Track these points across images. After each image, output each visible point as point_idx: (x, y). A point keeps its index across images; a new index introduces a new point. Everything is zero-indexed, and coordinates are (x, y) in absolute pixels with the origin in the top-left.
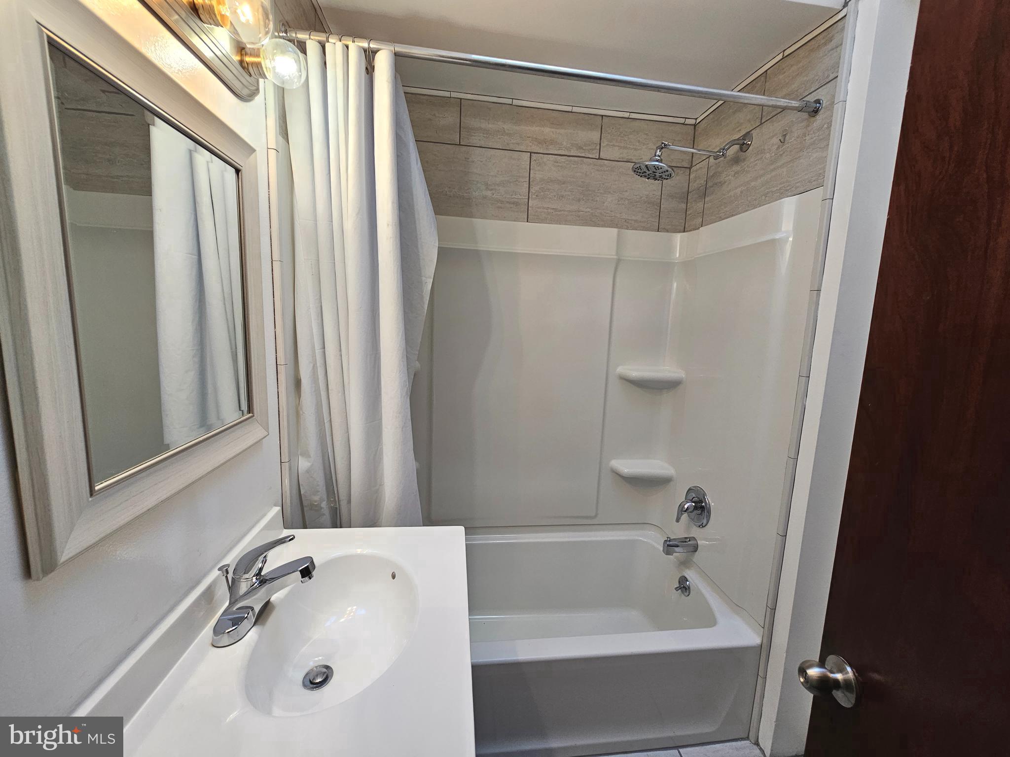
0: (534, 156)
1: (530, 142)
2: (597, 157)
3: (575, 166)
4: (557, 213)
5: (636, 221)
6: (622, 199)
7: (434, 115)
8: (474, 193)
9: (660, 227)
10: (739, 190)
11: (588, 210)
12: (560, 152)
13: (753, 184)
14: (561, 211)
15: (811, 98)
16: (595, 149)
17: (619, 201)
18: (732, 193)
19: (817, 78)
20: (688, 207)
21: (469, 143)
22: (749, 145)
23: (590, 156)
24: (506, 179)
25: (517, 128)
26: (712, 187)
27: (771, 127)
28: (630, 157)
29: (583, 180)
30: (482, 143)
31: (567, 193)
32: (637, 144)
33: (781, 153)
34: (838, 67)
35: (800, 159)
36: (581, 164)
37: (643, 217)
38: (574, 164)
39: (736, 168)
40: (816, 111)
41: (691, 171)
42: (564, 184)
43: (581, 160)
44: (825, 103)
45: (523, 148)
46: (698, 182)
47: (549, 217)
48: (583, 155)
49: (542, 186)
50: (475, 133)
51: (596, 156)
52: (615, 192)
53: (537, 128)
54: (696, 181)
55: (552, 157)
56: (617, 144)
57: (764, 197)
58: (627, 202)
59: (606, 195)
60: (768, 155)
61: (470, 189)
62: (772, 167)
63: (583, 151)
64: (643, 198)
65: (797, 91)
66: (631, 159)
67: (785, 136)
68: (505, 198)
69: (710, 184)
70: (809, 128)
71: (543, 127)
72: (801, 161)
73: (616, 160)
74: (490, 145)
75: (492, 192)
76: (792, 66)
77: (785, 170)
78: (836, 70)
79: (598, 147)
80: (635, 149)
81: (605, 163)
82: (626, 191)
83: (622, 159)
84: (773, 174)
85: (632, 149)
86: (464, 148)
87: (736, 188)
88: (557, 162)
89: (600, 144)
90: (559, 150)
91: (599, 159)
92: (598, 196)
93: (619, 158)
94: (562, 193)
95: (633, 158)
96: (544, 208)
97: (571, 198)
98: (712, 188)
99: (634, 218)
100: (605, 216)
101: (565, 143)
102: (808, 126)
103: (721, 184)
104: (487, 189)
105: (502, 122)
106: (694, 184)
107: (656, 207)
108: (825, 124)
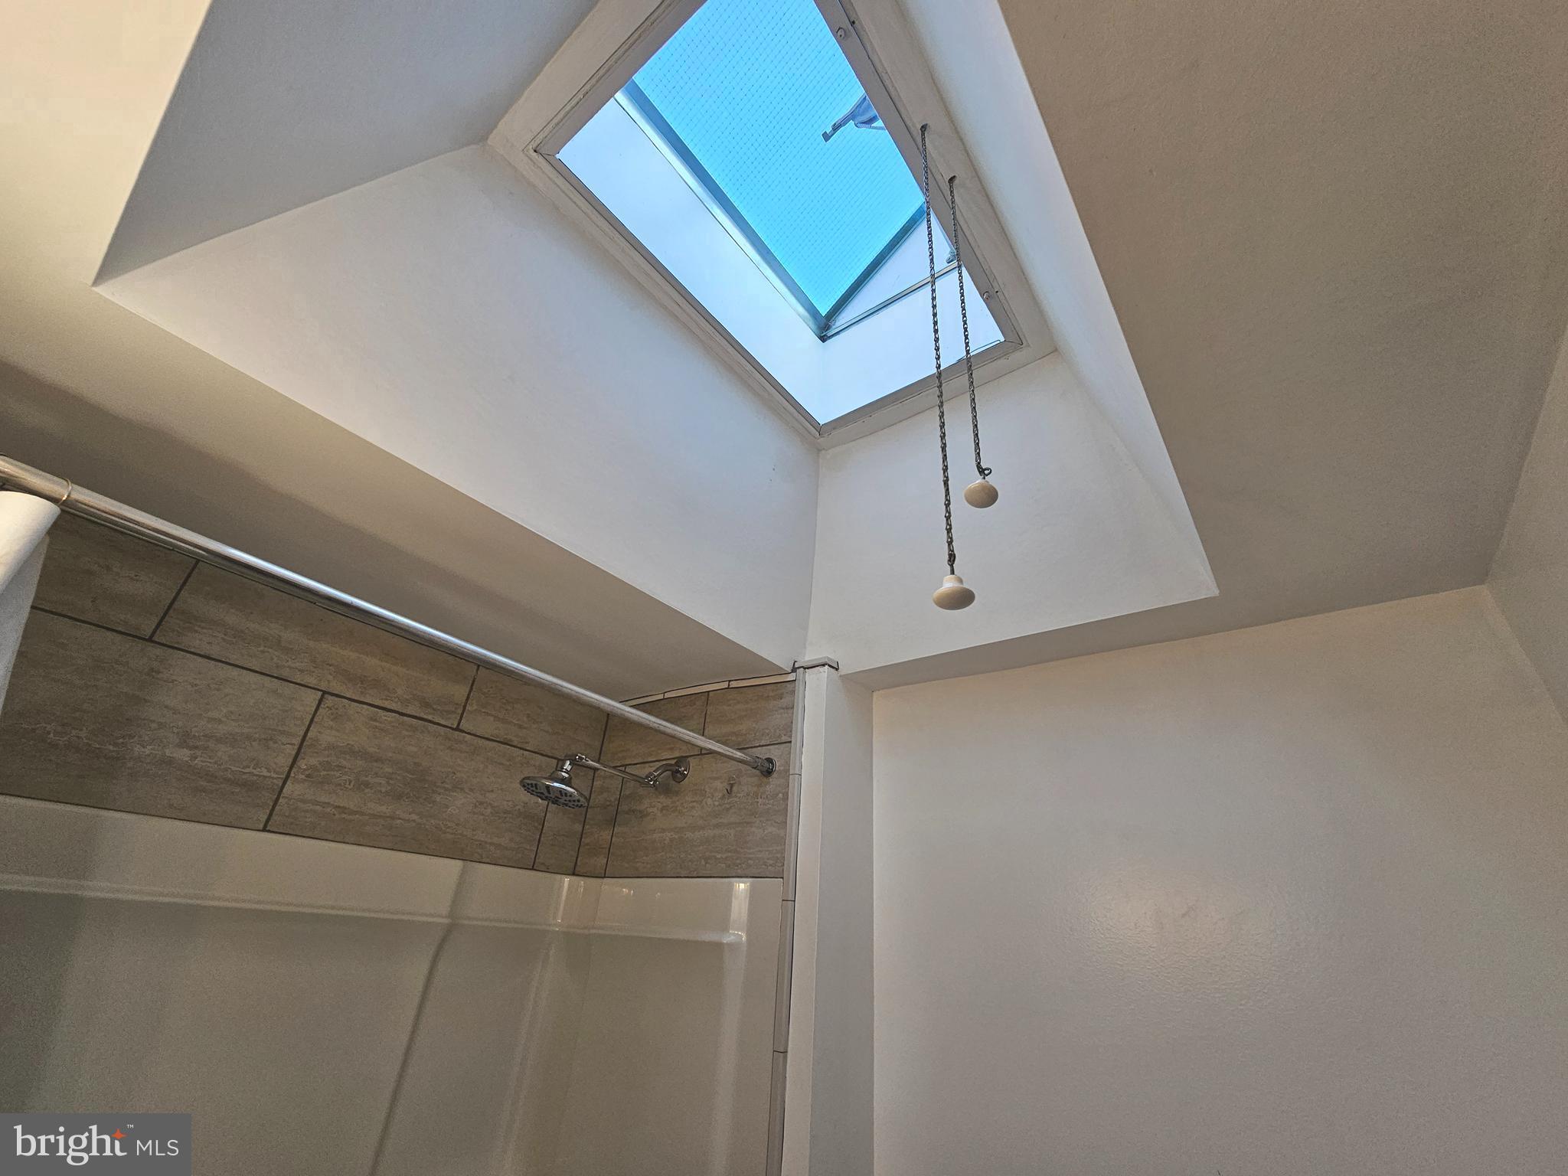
0: (330, 701)
1: (331, 674)
2: (455, 726)
3: (410, 733)
4: (344, 816)
5: (498, 846)
6: (481, 803)
7: (108, 568)
8: (137, 749)
9: (537, 860)
10: (668, 835)
11: (414, 817)
12: (387, 704)
13: (689, 835)
14: (356, 813)
15: (763, 753)
16: (455, 712)
17: (476, 806)
18: (656, 836)
19: (767, 731)
20: (584, 831)
21: (178, 643)
22: (685, 776)
23: (443, 722)
24: (245, 731)
25: (311, 644)
26: (627, 813)
27: (714, 765)
28: (509, 737)
29: (417, 761)
30: (215, 651)
31: (378, 780)
32: (525, 719)
33: (728, 806)
34: (791, 731)
35: (752, 827)
36: (423, 732)
37: (511, 840)
38: (407, 730)
39: (664, 800)
40: (769, 773)
41: (596, 775)
42: (376, 761)
43: (424, 726)
44: (779, 765)
45: (311, 680)
46: (605, 795)
47: (323, 823)
48: (430, 717)
49: (329, 759)
50: (203, 628)
51: (452, 724)
52: (471, 790)
53: (354, 655)
54: (602, 793)
55: (367, 710)
56: (493, 713)
57: (703, 862)
58: (489, 810)
59: (455, 794)
60: (709, 801)
61: (131, 737)
62: (714, 821)
63: (432, 711)
64: (517, 807)
65: (745, 735)
66: (511, 740)
67: (732, 786)
68: (226, 770)
69: (624, 807)
70: (761, 790)
71: (367, 656)
72: (753, 829)
73: (486, 736)
74: (233, 659)
75: (192, 752)
76: (739, 702)
77: (732, 832)
78: (789, 734)
79: (460, 711)
80: (520, 727)
81: (466, 739)
82: (492, 791)
83: (498, 737)
84: (717, 832)
85: (515, 725)
86: (159, 651)
87: (663, 830)
88: (375, 720)
89: (465, 707)
90: (387, 700)
91: (457, 729)
92: (439, 794)
93: (491, 736)
94: (369, 778)
95: (514, 739)
96: (317, 803)
97: (383, 790)
98: (626, 816)
99: (495, 840)
100: (445, 833)
101: (400, 692)
102: (759, 786)
103: (643, 815)
104: (183, 744)
105: (281, 625)
106: (599, 797)
107: (536, 824)
108: (780, 792)
